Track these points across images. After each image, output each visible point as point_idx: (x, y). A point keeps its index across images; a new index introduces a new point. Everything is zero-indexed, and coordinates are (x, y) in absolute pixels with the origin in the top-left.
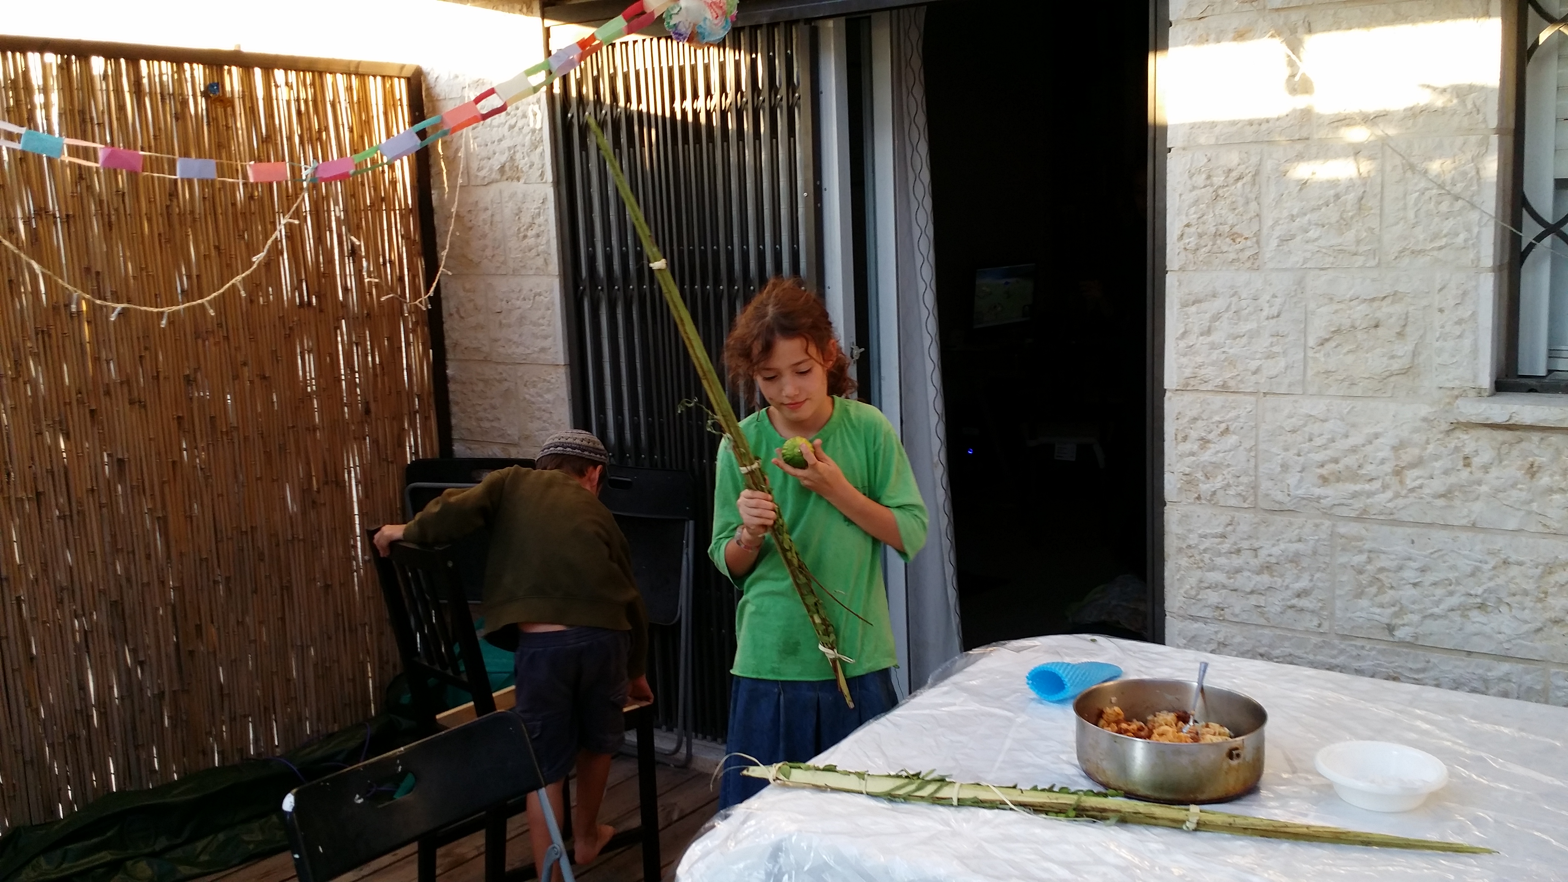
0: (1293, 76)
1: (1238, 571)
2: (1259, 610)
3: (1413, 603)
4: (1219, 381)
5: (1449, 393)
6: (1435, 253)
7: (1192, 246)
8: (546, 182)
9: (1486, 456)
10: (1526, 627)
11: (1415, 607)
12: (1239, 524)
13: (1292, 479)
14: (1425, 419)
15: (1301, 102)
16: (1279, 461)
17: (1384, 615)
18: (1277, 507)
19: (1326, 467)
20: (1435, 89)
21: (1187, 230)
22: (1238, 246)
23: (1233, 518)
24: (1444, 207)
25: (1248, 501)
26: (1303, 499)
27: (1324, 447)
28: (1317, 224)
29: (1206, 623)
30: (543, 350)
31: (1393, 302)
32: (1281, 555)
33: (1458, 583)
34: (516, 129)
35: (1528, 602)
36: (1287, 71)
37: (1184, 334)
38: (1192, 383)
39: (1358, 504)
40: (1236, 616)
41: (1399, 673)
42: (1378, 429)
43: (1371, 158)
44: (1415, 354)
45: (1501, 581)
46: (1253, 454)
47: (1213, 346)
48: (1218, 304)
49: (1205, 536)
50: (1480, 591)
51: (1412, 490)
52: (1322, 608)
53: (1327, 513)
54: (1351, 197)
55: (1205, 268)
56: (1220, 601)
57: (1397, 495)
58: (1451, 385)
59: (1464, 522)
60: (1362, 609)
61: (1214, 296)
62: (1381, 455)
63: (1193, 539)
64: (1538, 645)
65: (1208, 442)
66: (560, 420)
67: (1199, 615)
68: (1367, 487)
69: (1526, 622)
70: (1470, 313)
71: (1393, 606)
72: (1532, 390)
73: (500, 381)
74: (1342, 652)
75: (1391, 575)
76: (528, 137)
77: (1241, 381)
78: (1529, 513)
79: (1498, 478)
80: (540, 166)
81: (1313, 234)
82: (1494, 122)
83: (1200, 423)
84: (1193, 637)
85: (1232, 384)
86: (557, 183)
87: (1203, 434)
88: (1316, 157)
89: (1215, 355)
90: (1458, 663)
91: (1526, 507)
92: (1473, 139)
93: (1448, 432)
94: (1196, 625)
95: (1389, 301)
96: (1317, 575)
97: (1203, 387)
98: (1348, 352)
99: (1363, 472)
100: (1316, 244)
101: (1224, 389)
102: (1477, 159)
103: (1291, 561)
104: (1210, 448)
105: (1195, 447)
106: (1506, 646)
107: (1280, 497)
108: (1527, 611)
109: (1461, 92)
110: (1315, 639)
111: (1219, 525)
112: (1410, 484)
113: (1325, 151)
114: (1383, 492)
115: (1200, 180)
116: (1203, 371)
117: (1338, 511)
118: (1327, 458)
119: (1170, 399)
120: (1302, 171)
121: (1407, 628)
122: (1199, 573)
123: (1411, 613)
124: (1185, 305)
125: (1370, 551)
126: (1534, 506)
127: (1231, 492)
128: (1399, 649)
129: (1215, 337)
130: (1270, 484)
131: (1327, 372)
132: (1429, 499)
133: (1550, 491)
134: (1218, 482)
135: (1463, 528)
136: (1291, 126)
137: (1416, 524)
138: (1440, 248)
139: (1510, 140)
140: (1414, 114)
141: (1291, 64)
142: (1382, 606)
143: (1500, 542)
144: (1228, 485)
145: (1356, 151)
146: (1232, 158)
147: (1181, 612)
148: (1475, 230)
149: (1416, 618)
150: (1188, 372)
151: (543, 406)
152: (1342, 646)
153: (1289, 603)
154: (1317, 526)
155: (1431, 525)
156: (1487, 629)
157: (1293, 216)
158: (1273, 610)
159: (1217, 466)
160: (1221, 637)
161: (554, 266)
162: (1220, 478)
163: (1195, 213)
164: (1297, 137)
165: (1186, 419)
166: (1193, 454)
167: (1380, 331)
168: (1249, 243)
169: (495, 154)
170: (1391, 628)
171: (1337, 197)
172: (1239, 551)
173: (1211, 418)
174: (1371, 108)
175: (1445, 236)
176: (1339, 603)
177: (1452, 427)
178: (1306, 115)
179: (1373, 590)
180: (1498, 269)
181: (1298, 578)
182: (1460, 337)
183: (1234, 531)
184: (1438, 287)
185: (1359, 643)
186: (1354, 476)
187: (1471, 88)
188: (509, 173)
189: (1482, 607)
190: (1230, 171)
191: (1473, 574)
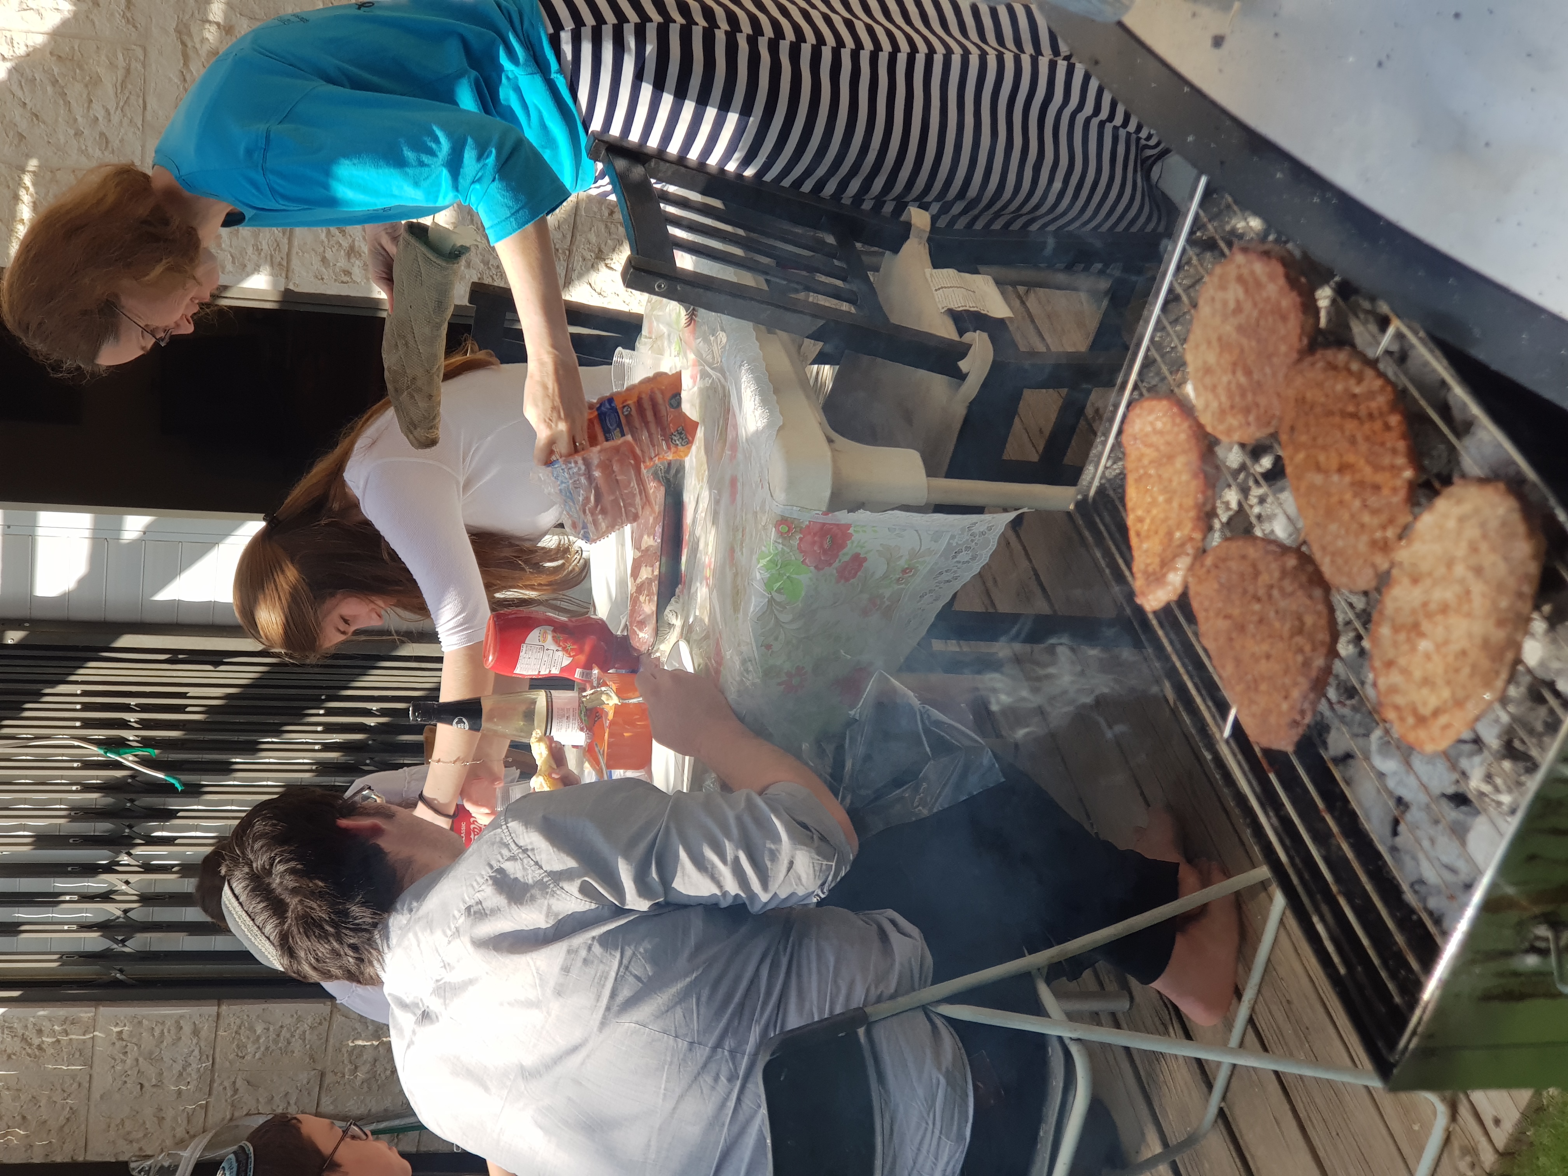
28: (89, 107)
29: (574, 269)
30: (196, 1032)
31: (190, 35)
38: (279, 259)
40: (564, 235)
63: (471, 273)
65: (351, 246)
73: (236, 1091)
81: (99, 114)
83: (329, 255)
87: (342, 251)
95: (185, 38)
97: (284, 248)
100: (112, 112)
104: (360, 247)
105: (358, 261)
116: (265, 247)
119: (296, 285)
150: (265, 264)
151: (272, 1036)
157: (76, 134)
161: (83, 1012)
165: (323, 269)
173: (322, 243)
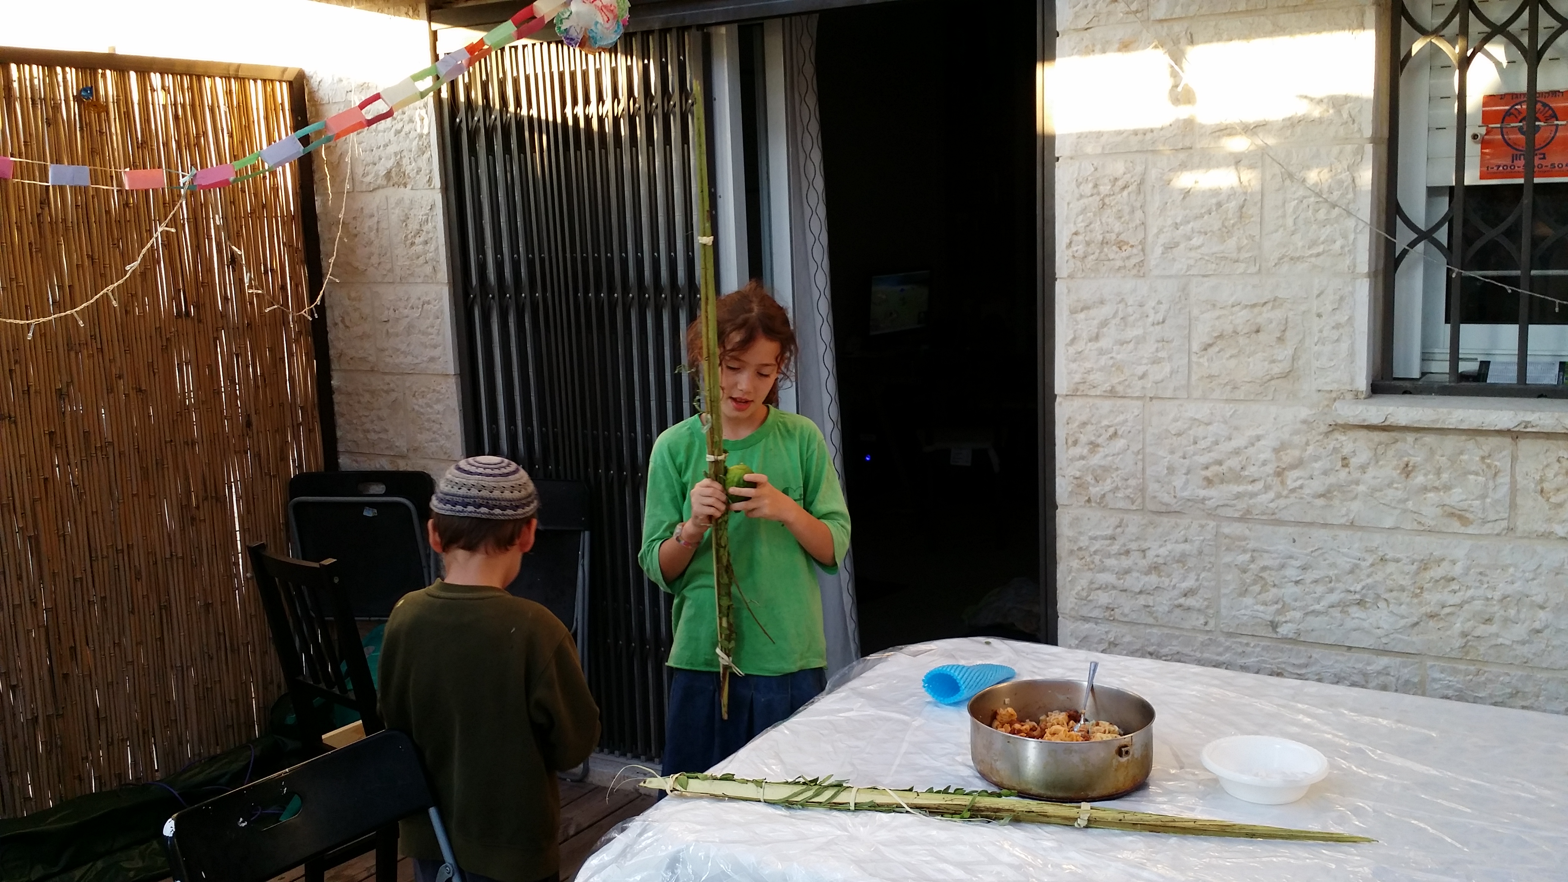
0: (1176, 86)
1: (1127, 572)
2: (1148, 610)
3: (1296, 600)
4: (1107, 386)
5: (1327, 395)
6: (1313, 260)
7: (1080, 253)
8: (434, 188)
9: (1363, 457)
10: (1402, 622)
11: (1297, 604)
12: (1127, 526)
13: (1178, 481)
14: (1304, 422)
15: (1183, 112)
16: (1166, 464)
17: (1268, 613)
18: (1163, 509)
19: (1211, 469)
20: (1312, 100)
21: (1075, 238)
22: (1124, 254)
23: (1122, 520)
24: (1321, 215)
25: (1136, 503)
26: (1189, 500)
27: (1209, 450)
28: (1200, 232)
29: (1096, 623)
30: (432, 359)
31: (1273, 308)
32: (1167, 556)
33: (1338, 580)
34: (403, 133)
35: (1404, 597)
36: (1170, 82)
37: (1073, 341)
38: (1082, 388)
39: (1241, 505)
40: (1126, 616)
41: (1282, 669)
42: (1259, 432)
43: (1251, 167)
44: (1294, 358)
45: (1379, 577)
46: (1140, 457)
47: (1101, 352)
48: (1106, 311)
49: (1095, 538)
50: (1358, 587)
51: (1293, 491)
52: (1207, 607)
53: (1211, 514)
54: (1233, 205)
55: (1093, 275)
56: (1110, 601)
57: (1279, 496)
58: (1329, 388)
59: (1343, 521)
60: (1246, 607)
61: (1102, 302)
62: (1263, 456)
63: (1084, 542)
64: (1415, 639)
65: (1098, 446)
66: (450, 431)
67: (1090, 615)
68: (1250, 488)
69: (1403, 617)
70: (1346, 318)
71: (1277, 603)
72: (1406, 392)
73: (387, 392)
74: (1228, 649)
75: (1273, 573)
76: (415, 143)
77: (1129, 386)
78: (1405, 511)
79: (1374, 478)
80: (428, 171)
81: (1196, 241)
82: (1368, 132)
83: (1089, 428)
84: (1085, 638)
85: (1120, 389)
86: (445, 189)
87: (1093, 438)
88: (1199, 166)
89: (1103, 360)
90: (1339, 658)
91: (1401, 506)
92: (1349, 148)
93: (1327, 434)
94: (1087, 626)
95: (1269, 306)
96: (1203, 575)
97: (1092, 392)
98: (1231, 357)
99: (1246, 473)
100: (1199, 251)
101: (1112, 394)
102: (1352, 168)
103: (1178, 561)
104: (1099, 452)
105: (1085, 451)
106: (1384, 640)
107: (1166, 498)
108: (1403, 606)
109: (1337, 103)
110: (1201, 638)
111: (1108, 527)
112: (1291, 484)
113: (1207, 161)
114: (1265, 493)
115: (1088, 188)
116: (1091, 377)
117: (1222, 512)
118: (1211, 461)
119: (1060, 404)
120: (1185, 180)
121: (1290, 625)
122: (1089, 575)
123: (1294, 610)
124: (1073, 312)
125: (1254, 551)
126: (1410, 504)
127: (1120, 495)
128: (1282, 645)
129: (1104, 343)
130: (1156, 486)
131: (1210, 377)
132: (1309, 499)
133: (1425, 489)
134: (1107, 485)
135: (1342, 526)
136: (1175, 135)
137: (1297, 523)
138: (1318, 255)
139: (1384, 149)
140: (1292, 124)
141: (1174, 74)
142: (1265, 604)
143: (1377, 540)
144: (1117, 488)
145: (1237, 161)
146: (1118, 167)
147: (1073, 613)
148: (1352, 237)
149: (1298, 615)
150: (1077, 378)
151: (433, 417)
152: (1228, 644)
153: (1176, 602)
154: (1202, 526)
155: (1311, 524)
156: (1366, 625)
157: (1176, 224)
158: (1160, 609)
159: (1106, 469)
160: (1111, 637)
161: (443, 274)
162: (1109, 481)
163: (1083, 221)
164: (1180, 146)
165: (1077, 424)
166: (1082, 458)
167: (1262, 336)
168: (1135, 251)
169: (380, 159)
170: (1274, 625)
171: (1219, 205)
172: (1127, 552)
173: (1100, 422)
174: (1251, 118)
175: (1323, 243)
176: (1224, 602)
177: (1331, 429)
178: (1189, 125)
179: (1257, 588)
180: (1373, 275)
181: (1184, 578)
182: (1338, 340)
183: (1123, 532)
184: (1316, 292)
185: (1244, 640)
186: (1237, 478)
187: (1347, 99)
188: (395, 179)
189: (1360, 603)
190: (1116, 179)
191: (1351, 572)
